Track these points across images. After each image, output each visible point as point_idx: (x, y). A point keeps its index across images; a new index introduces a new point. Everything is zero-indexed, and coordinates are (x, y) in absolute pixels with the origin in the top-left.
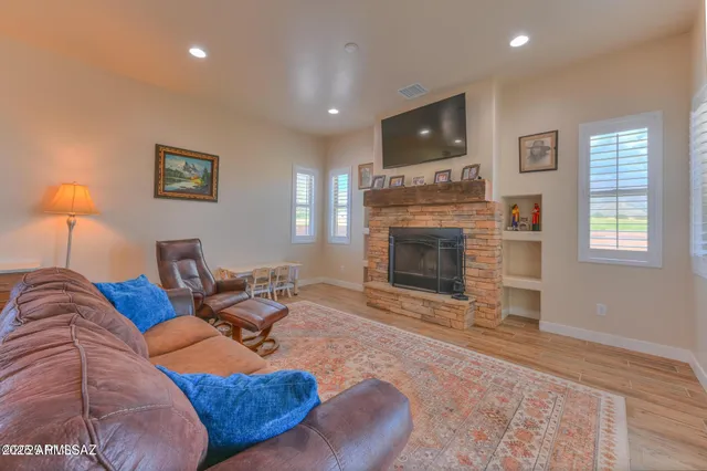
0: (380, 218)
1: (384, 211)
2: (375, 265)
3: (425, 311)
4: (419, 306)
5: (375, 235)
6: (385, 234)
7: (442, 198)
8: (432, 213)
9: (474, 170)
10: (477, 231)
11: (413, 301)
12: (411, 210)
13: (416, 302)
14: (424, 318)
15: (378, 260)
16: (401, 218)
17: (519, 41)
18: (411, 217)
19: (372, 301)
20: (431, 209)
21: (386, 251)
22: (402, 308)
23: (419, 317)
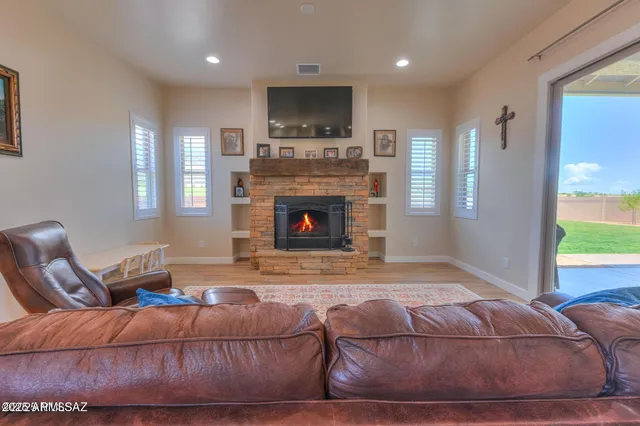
0: (265, 187)
1: (268, 180)
2: (259, 234)
3: (325, 266)
4: (318, 264)
5: (258, 204)
6: (270, 203)
7: (335, 170)
8: (319, 183)
9: (358, 151)
10: (357, 198)
11: (312, 260)
12: (298, 180)
13: (315, 261)
14: (324, 273)
15: (263, 229)
16: (288, 187)
17: (403, 63)
18: (299, 187)
19: (269, 269)
20: (318, 180)
21: (272, 219)
22: (302, 268)
23: (319, 272)
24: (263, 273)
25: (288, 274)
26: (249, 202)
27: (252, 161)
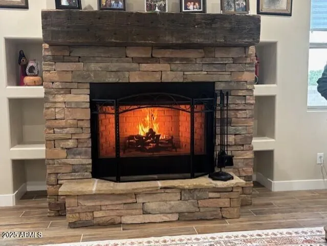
2: (64, 154)
3: (185, 206)
4: (174, 201)
5: (60, 98)
6: (82, 96)
8: (170, 60)
12: (132, 53)
15: (70, 143)
18: (134, 65)
19: (85, 217)
20: (168, 54)
21: (87, 124)
22: (145, 213)
23: (175, 217)
24: (73, 225)
25: (120, 224)
26: (42, 95)
27: (45, 15)
